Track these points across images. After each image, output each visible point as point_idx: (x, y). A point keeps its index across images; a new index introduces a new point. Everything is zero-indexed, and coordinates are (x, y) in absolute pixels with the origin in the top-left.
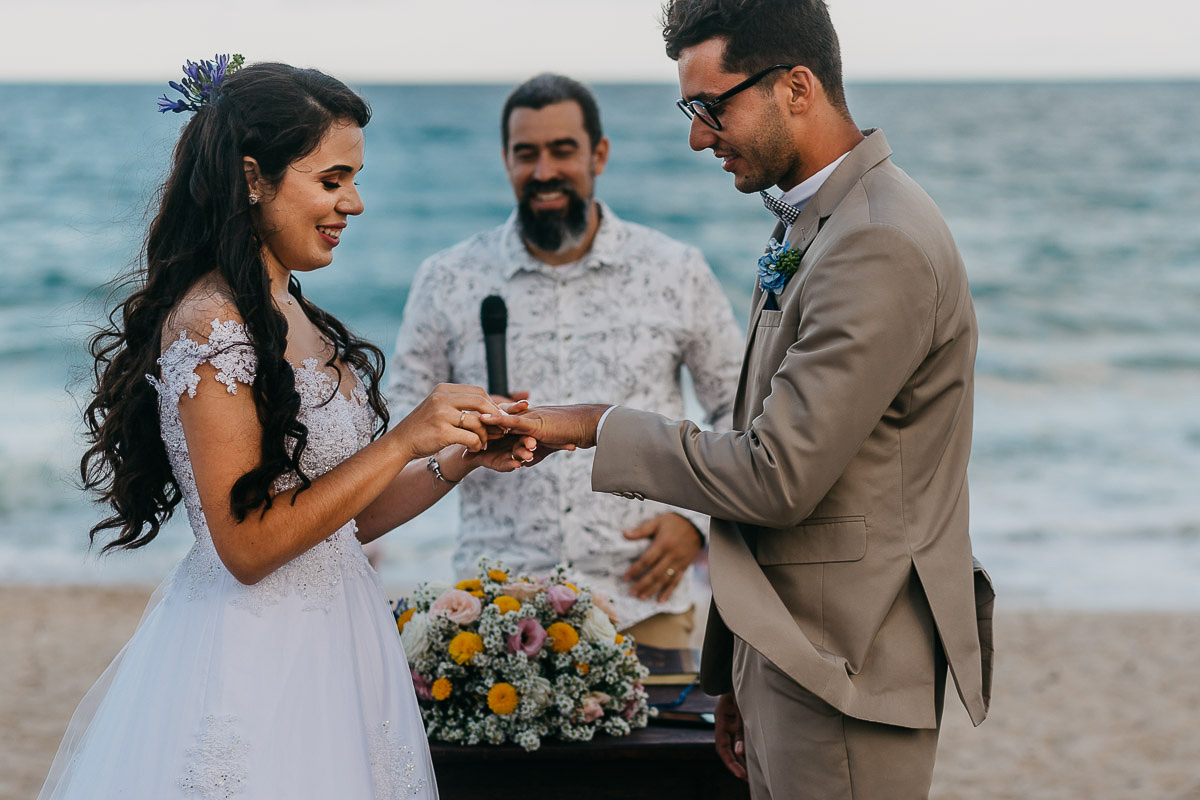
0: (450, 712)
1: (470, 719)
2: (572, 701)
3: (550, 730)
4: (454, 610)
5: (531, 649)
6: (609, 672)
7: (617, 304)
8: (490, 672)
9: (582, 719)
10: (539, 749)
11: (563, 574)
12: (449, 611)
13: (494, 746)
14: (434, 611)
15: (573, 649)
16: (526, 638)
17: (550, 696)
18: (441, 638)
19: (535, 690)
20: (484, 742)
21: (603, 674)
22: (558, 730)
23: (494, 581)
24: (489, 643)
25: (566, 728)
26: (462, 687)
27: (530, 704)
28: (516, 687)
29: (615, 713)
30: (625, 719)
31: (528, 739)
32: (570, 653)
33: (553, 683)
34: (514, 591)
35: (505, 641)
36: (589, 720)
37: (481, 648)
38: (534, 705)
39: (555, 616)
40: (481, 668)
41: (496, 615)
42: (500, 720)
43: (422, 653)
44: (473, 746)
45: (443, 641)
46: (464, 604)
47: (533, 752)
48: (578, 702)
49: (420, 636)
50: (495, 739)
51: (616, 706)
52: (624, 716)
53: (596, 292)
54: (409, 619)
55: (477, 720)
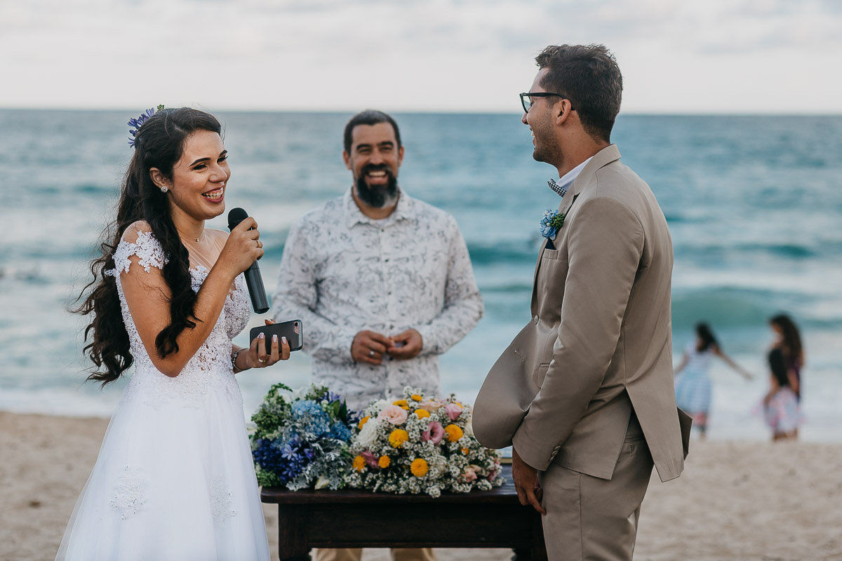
0: (389, 475)
1: (400, 479)
2: (459, 470)
3: (446, 486)
4: (392, 417)
5: (436, 439)
6: (480, 453)
7: (413, 241)
8: (412, 452)
9: (465, 480)
10: (440, 497)
11: (454, 397)
12: (389, 418)
13: (414, 494)
14: (380, 417)
15: (459, 440)
16: (433, 433)
17: (446, 466)
18: (384, 432)
19: (438, 463)
20: (408, 492)
21: (477, 455)
22: (451, 486)
23: (414, 400)
24: (412, 435)
25: (455, 485)
26: (396, 461)
27: (435, 471)
28: (427, 461)
29: (483, 477)
30: (489, 481)
31: (434, 491)
32: (458, 442)
33: (448, 459)
34: (426, 406)
35: (421, 434)
36: (469, 481)
37: (407, 438)
38: (437, 471)
39: (449, 421)
40: (407, 450)
41: (416, 420)
42: (418, 480)
43: (373, 441)
44: (402, 494)
45: (385, 434)
46: (397, 413)
47: (436, 498)
48: (462, 470)
49: (372, 431)
50: (415, 491)
51: (484, 474)
52: (488, 479)
53: (401, 235)
54: (366, 422)
55: (404, 479)
